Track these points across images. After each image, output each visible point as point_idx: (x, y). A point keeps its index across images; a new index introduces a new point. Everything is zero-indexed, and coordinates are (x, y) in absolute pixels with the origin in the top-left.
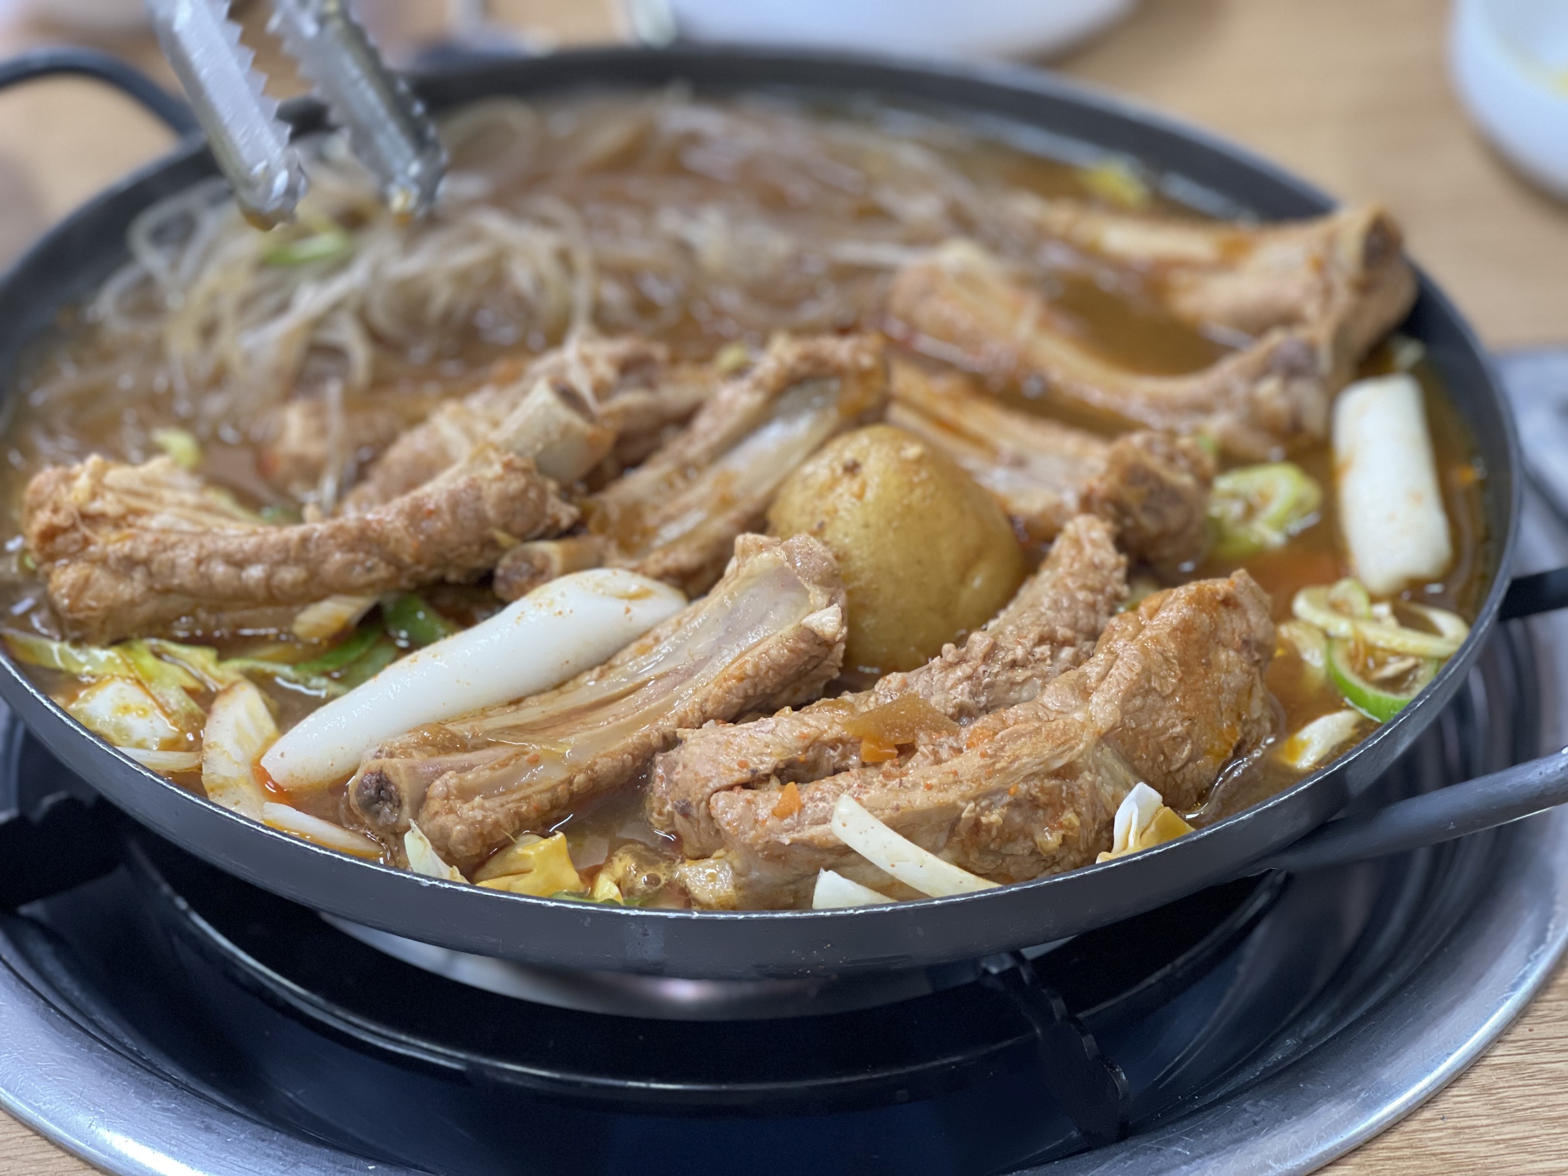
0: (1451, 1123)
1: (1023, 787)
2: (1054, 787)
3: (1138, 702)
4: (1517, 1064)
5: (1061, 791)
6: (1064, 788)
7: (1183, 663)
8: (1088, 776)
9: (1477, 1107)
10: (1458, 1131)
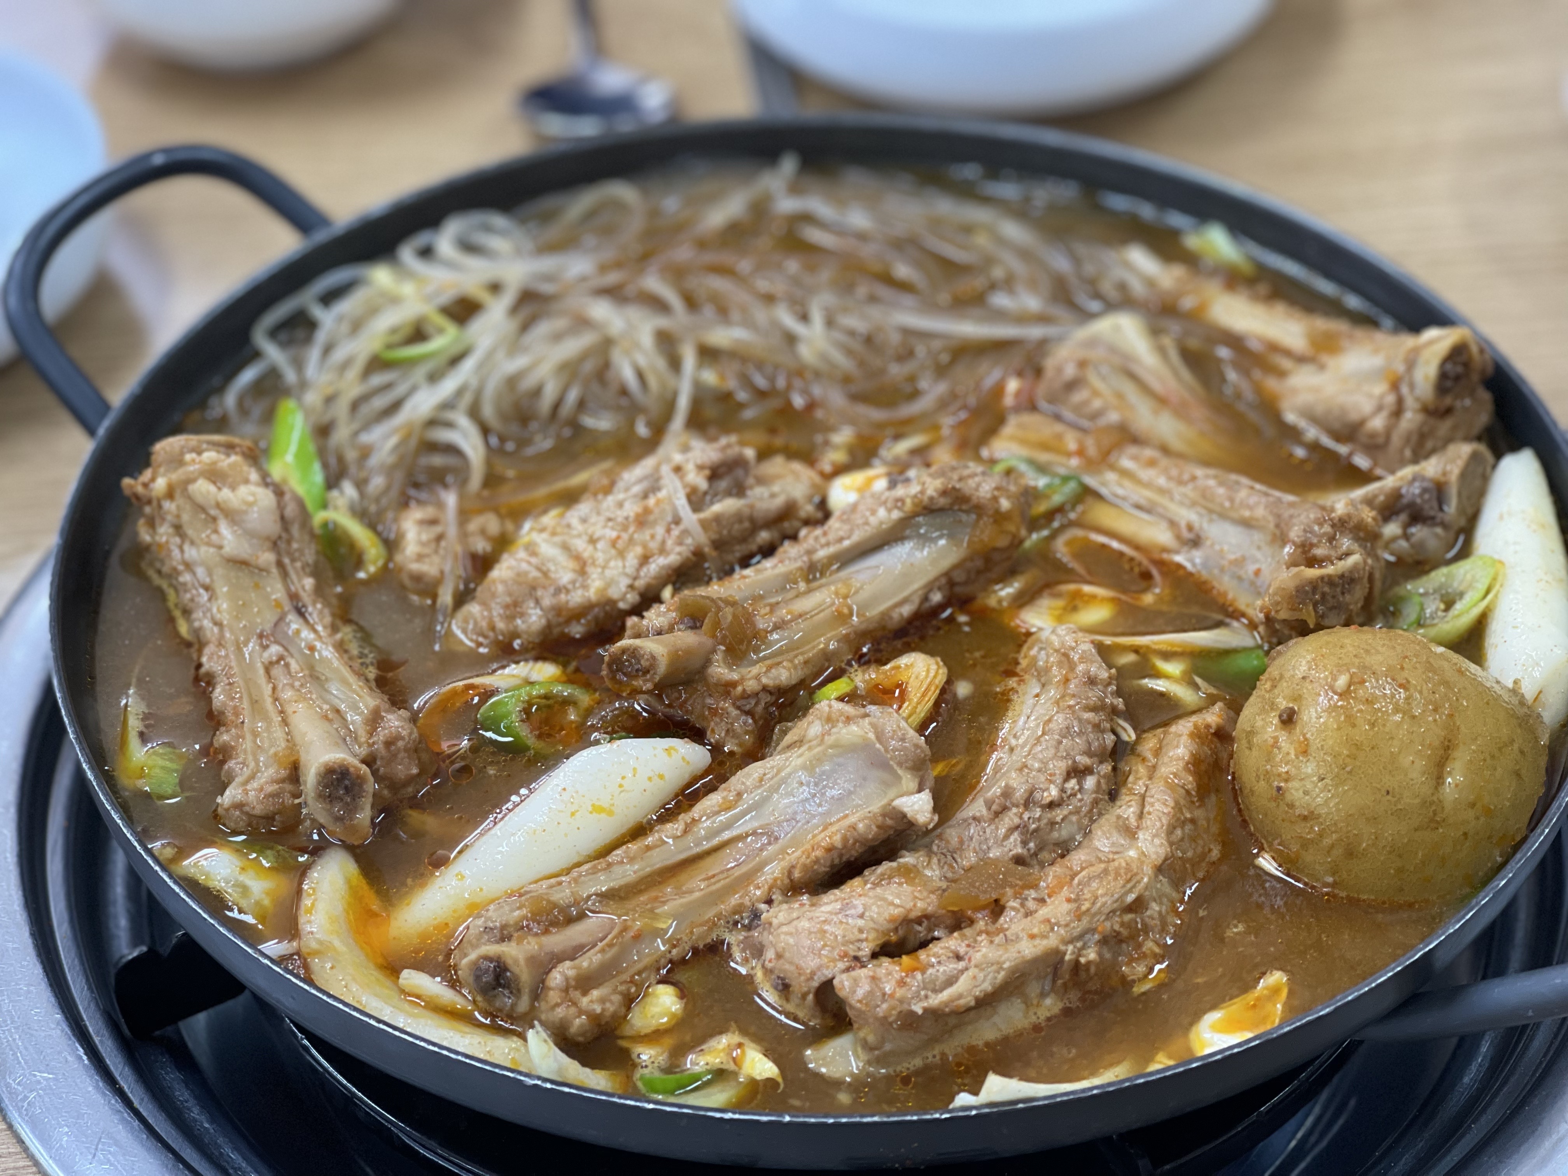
1: (1108, 924)
2: (1131, 920)
3: (1179, 833)
5: (1137, 923)
6: (1139, 920)
8: (1155, 907)
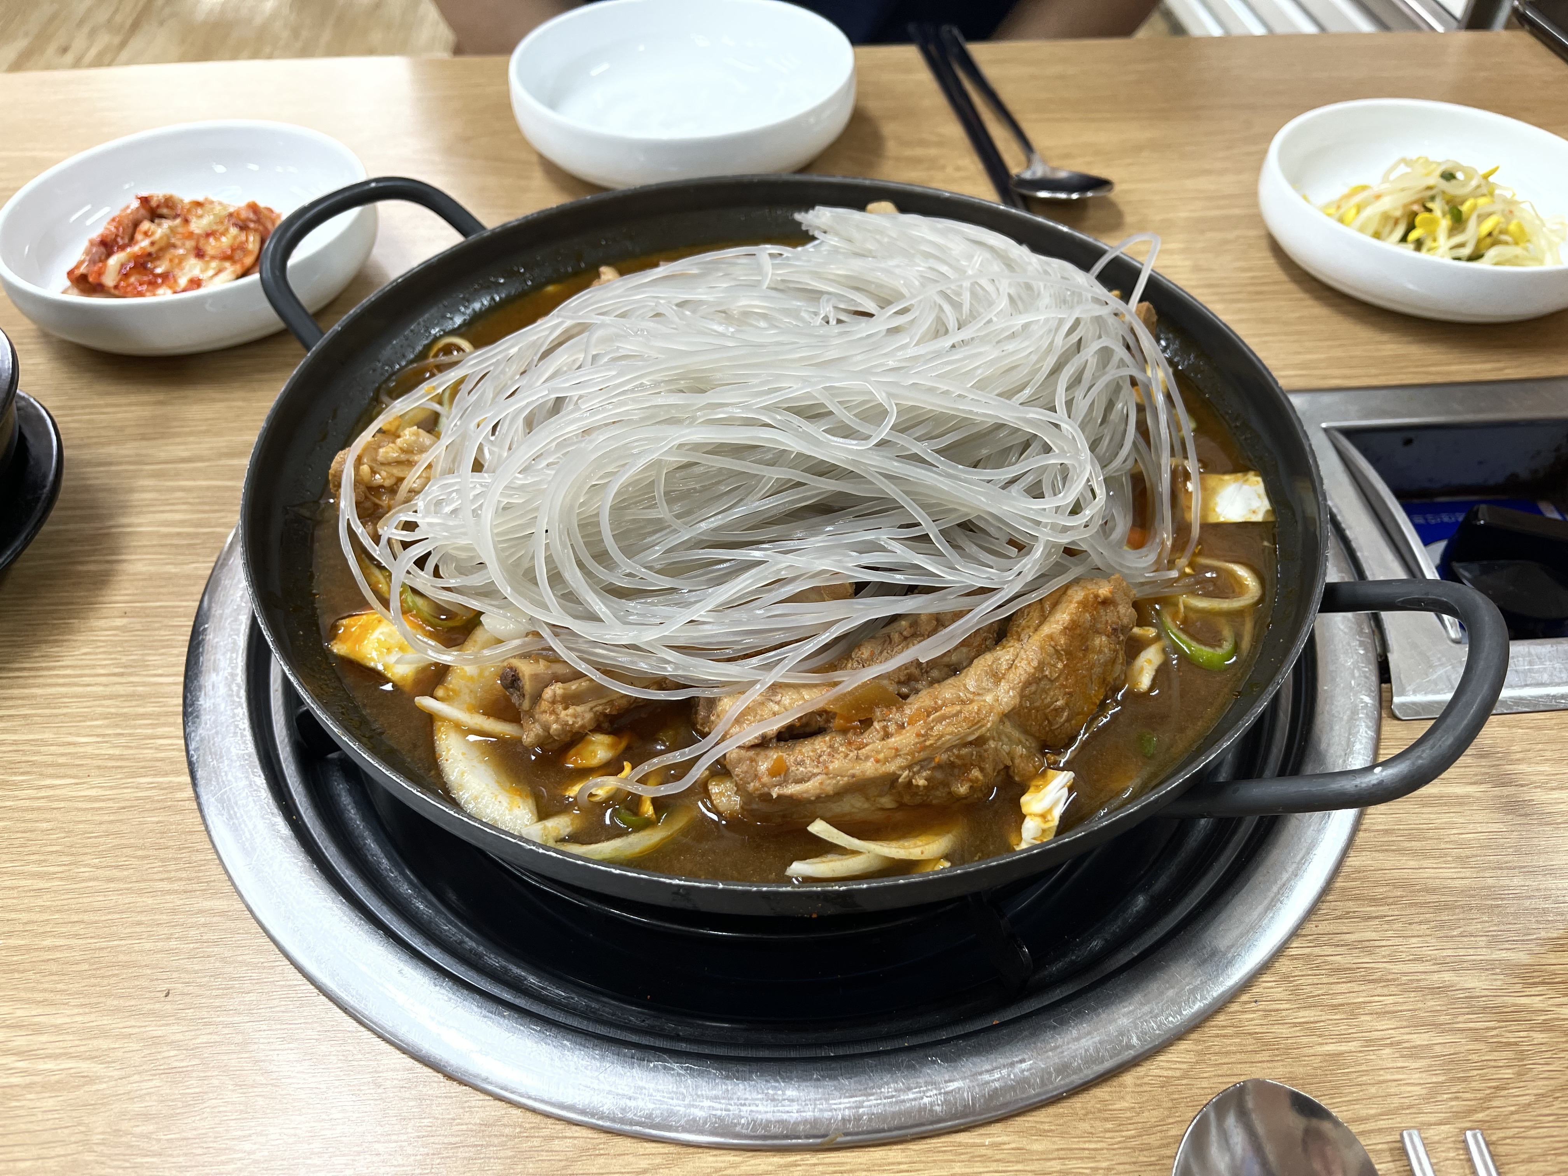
0: (1262, 1005)
1: (945, 756)
2: (967, 753)
3: (1033, 688)
4: (1308, 955)
5: (972, 755)
6: (975, 753)
7: (1069, 653)
8: (992, 744)
9: (1279, 992)
10: (1267, 1012)
